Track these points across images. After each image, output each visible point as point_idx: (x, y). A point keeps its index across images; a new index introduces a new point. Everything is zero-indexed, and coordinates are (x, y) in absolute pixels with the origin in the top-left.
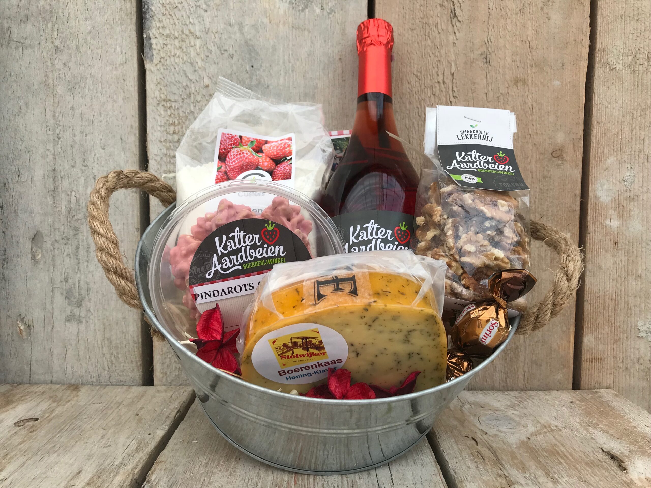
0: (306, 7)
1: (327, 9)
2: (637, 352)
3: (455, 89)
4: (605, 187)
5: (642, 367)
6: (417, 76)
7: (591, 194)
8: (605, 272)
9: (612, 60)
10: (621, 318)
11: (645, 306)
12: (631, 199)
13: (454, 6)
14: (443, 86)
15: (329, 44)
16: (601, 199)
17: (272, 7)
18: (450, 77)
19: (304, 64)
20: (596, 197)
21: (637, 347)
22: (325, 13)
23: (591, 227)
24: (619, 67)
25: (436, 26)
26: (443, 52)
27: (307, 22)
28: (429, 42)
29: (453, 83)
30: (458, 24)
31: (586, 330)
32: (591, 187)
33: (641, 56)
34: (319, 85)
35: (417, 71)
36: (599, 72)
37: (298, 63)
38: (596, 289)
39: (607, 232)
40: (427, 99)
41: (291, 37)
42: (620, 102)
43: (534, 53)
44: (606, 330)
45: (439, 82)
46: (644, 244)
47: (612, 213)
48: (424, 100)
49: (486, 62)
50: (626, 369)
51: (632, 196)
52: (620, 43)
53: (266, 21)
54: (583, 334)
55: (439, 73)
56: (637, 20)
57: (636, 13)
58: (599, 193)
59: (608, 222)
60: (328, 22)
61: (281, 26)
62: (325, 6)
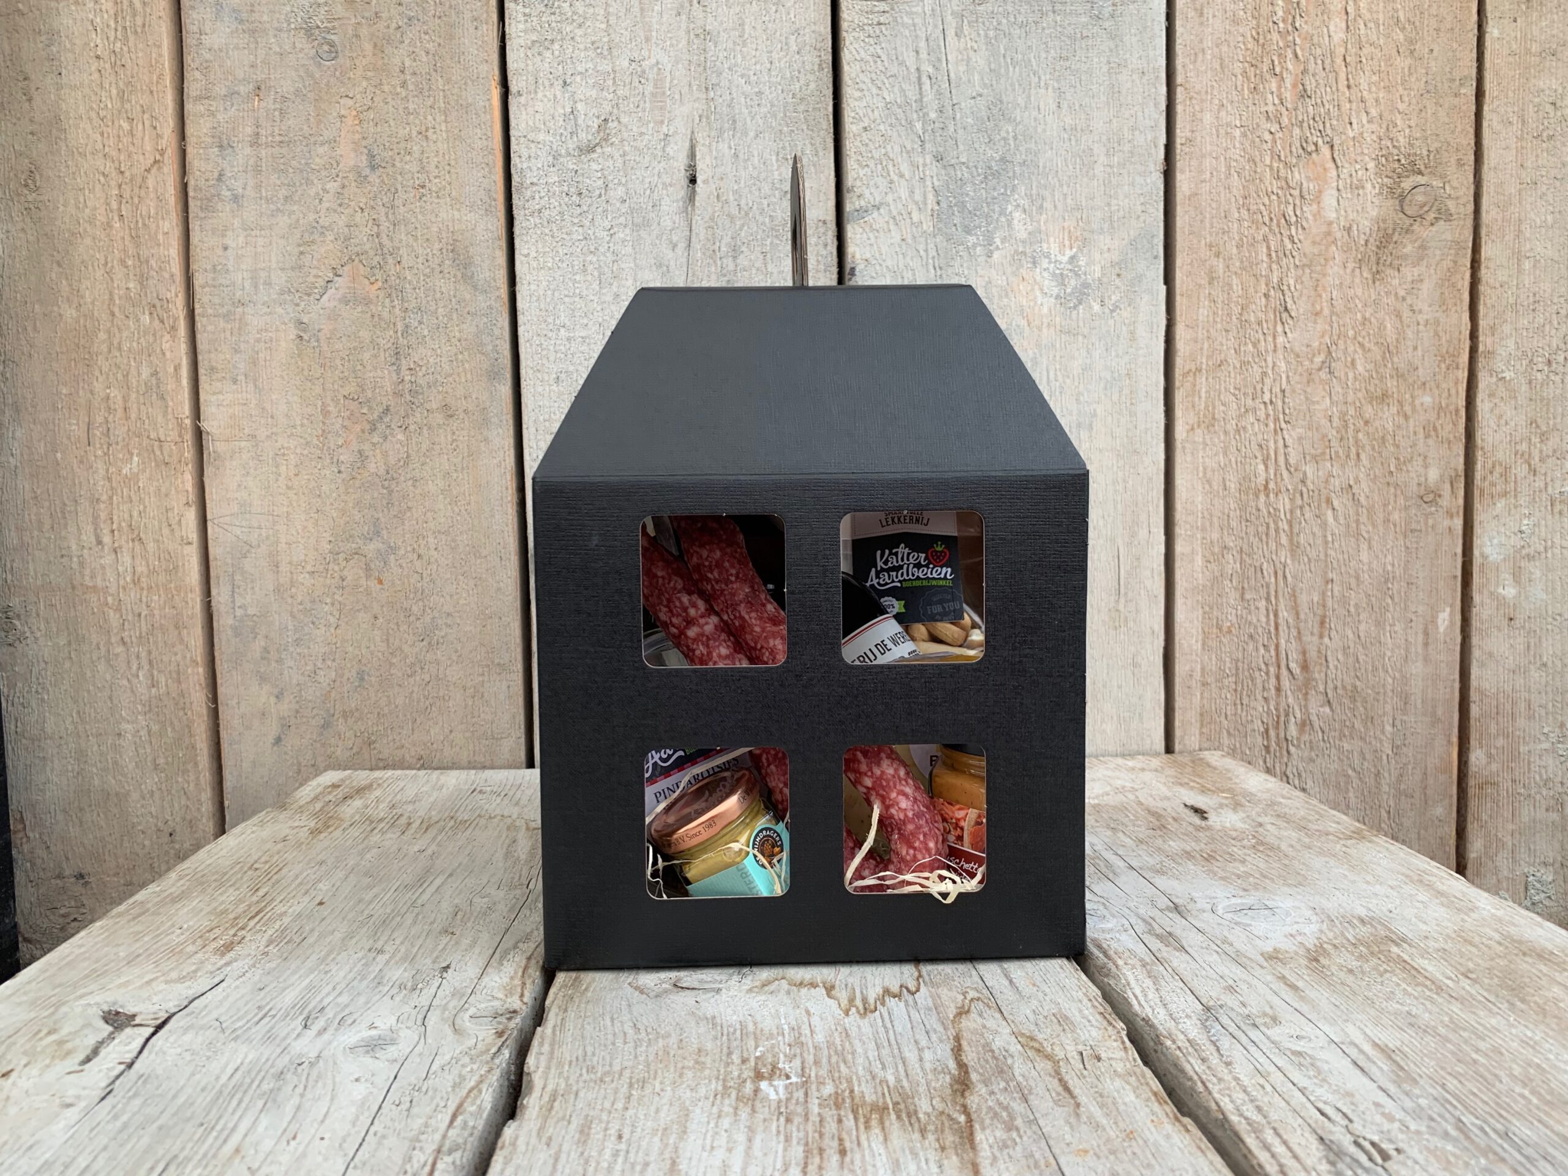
0: (1080, 303)
1: (1109, 304)
2: (1543, 771)
3: (1287, 411)
4: (1495, 541)
5: (1551, 793)
6: (1234, 395)
7: (1476, 552)
8: (1498, 661)
9: (1500, 365)
10: (1521, 722)
11: (1553, 706)
12: (1530, 558)
13: (1284, 295)
14: (1270, 407)
15: (1113, 354)
16: (1491, 558)
17: (1032, 304)
18: (1280, 395)
19: (1076, 383)
20: (1482, 555)
21: (1543, 763)
22: (1107, 311)
23: (1477, 598)
24: (1508, 375)
25: (1260, 323)
26: (1269, 359)
27: (1081, 324)
28: (1250, 346)
29: (1284, 402)
30: (1290, 321)
31: (1473, 742)
32: (1477, 542)
33: (1540, 359)
34: (1099, 411)
35: (1235, 388)
36: (1484, 381)
37: (1068, 381)
38: (1486, 685)
39: (1501, 602)
40: (1249, 427)
41: (1058, 345)
42: (1512, 424)
43: (1396, 360)
44: (1500, 742)
45: (1265, 403)
46: (1550, 620)
47: (1507, 577)
48: (1244, 428)
49: (1330, 372)
50: (1529, 795)
51: (1532, 553)
52: (1511, 344)
53: (1024, 323)
54: (1468, 749)
55: (1265, 390)
56: (1534, 310)
57: (1531, 299)
58: (1488, 550)
59: (1500, 590)
60: (1111, 322)
61: (1045, 330)
62: (1106, 301)
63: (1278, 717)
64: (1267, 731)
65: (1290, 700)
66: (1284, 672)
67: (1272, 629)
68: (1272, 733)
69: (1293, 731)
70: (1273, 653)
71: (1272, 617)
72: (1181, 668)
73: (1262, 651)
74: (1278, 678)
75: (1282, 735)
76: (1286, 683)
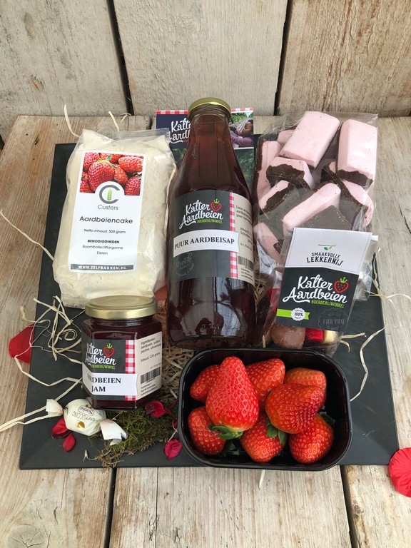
63: (339, 59)
64: (331, 65)
65: (347, 50)
66: (348, 35)
67: (346, 13)
68: (334, 66)
69: (345, 66)
70: (344, 25)
71: (347, 6)
72: (291, 35)
73: (338, 24)
74: (343, 40)
75: (339, 67)
76: (347, 41)
